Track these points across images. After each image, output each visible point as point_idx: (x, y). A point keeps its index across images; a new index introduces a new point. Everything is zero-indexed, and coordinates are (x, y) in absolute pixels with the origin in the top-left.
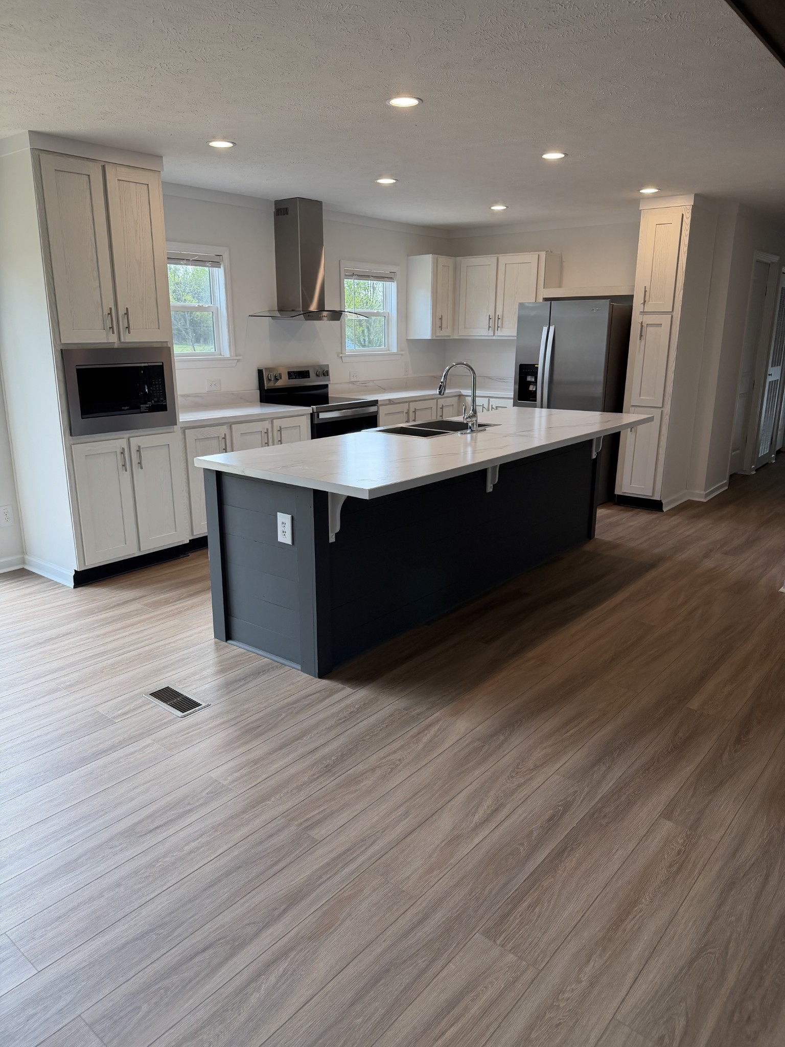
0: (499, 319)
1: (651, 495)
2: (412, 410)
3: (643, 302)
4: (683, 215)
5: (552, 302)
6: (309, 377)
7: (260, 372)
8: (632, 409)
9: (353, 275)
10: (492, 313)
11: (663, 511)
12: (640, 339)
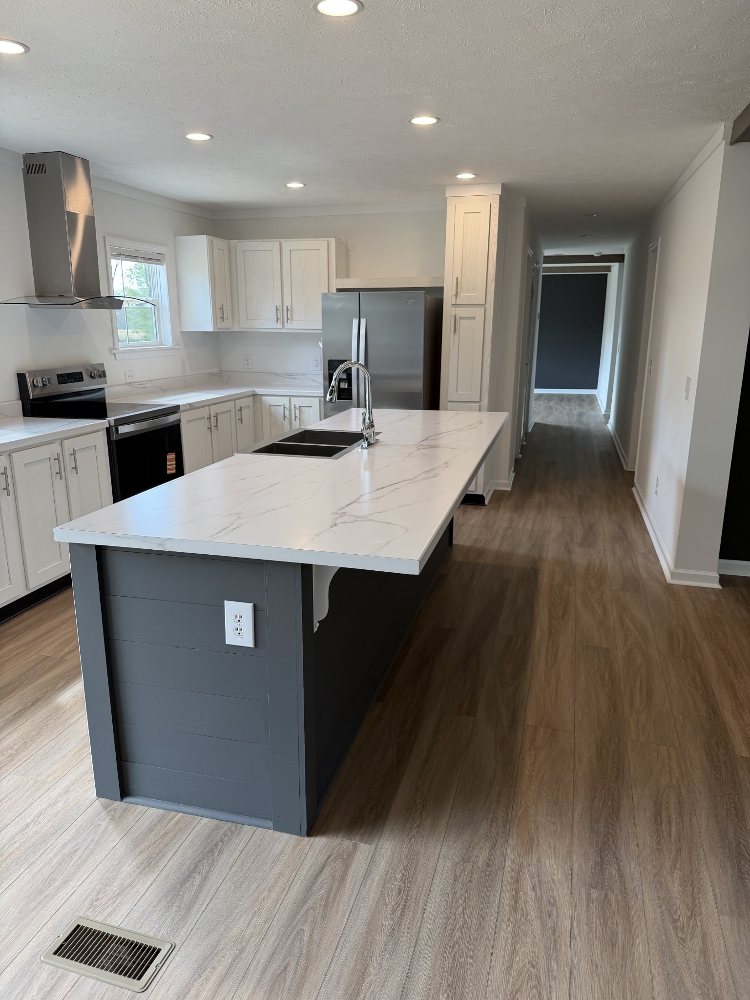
0: (288, 310)
1: (474, 490)
2: (213, 414)
3: (454, 293)
4: (491, 204)
5: (361, 293)
6: (83, 381)
7: (21, 378)
8: (450, 405)
9: (119, 255)
10: (279, 304)
11: (486, 505)
12: (455, 333)
